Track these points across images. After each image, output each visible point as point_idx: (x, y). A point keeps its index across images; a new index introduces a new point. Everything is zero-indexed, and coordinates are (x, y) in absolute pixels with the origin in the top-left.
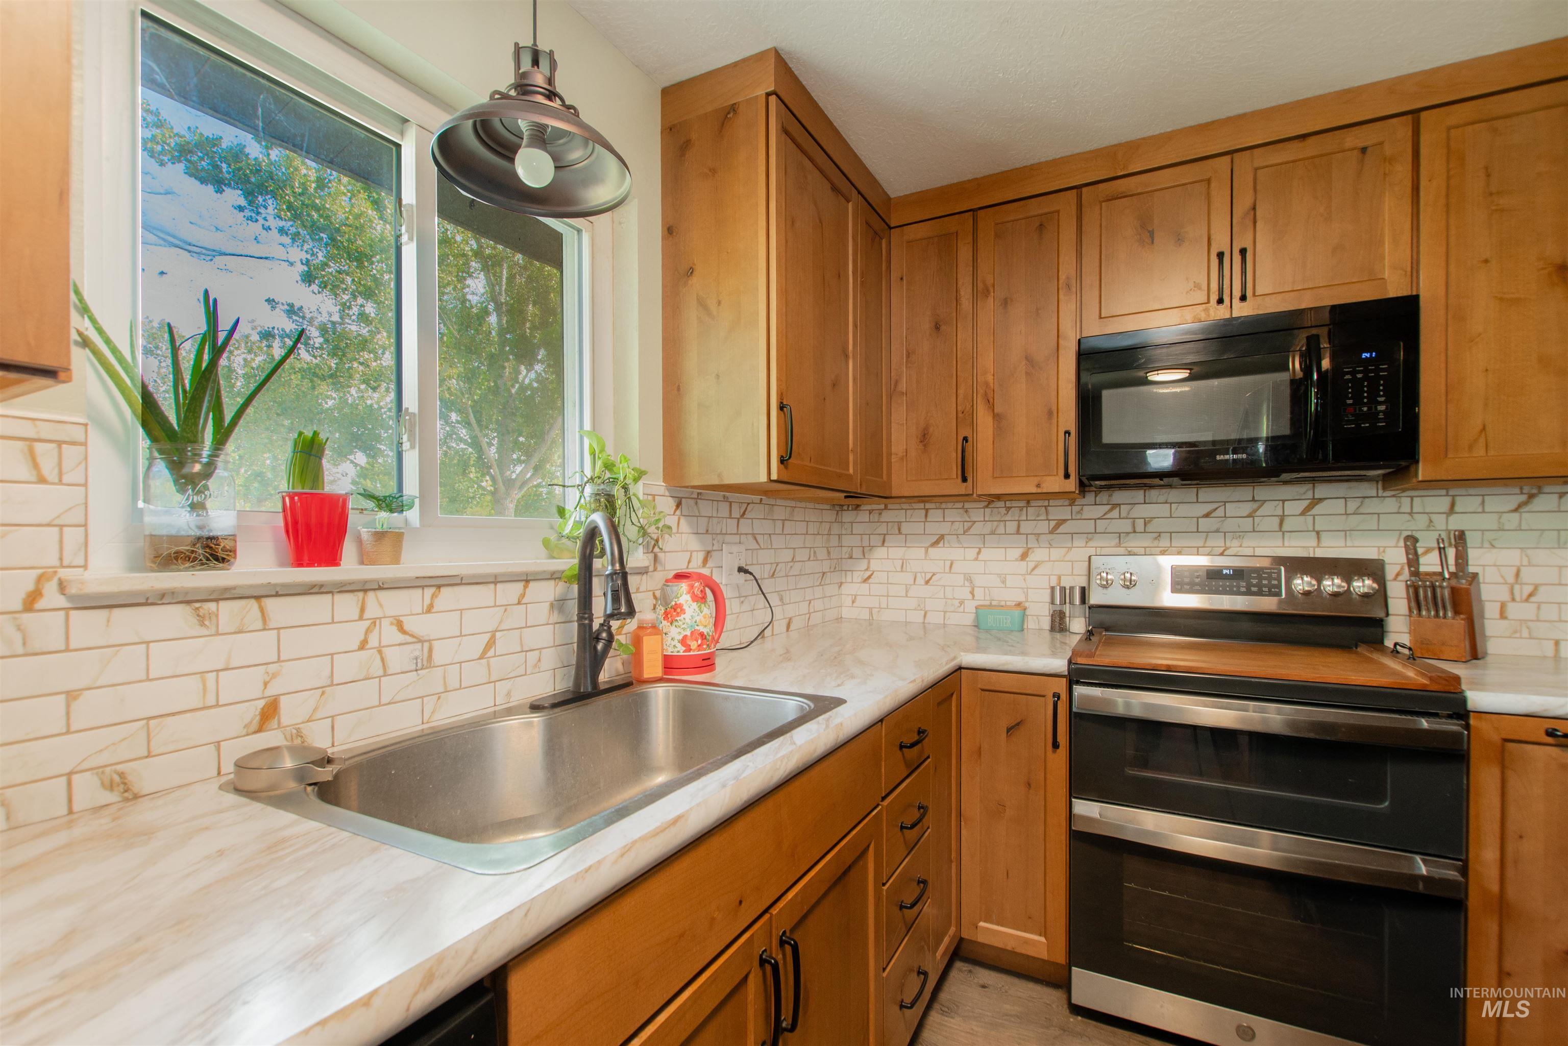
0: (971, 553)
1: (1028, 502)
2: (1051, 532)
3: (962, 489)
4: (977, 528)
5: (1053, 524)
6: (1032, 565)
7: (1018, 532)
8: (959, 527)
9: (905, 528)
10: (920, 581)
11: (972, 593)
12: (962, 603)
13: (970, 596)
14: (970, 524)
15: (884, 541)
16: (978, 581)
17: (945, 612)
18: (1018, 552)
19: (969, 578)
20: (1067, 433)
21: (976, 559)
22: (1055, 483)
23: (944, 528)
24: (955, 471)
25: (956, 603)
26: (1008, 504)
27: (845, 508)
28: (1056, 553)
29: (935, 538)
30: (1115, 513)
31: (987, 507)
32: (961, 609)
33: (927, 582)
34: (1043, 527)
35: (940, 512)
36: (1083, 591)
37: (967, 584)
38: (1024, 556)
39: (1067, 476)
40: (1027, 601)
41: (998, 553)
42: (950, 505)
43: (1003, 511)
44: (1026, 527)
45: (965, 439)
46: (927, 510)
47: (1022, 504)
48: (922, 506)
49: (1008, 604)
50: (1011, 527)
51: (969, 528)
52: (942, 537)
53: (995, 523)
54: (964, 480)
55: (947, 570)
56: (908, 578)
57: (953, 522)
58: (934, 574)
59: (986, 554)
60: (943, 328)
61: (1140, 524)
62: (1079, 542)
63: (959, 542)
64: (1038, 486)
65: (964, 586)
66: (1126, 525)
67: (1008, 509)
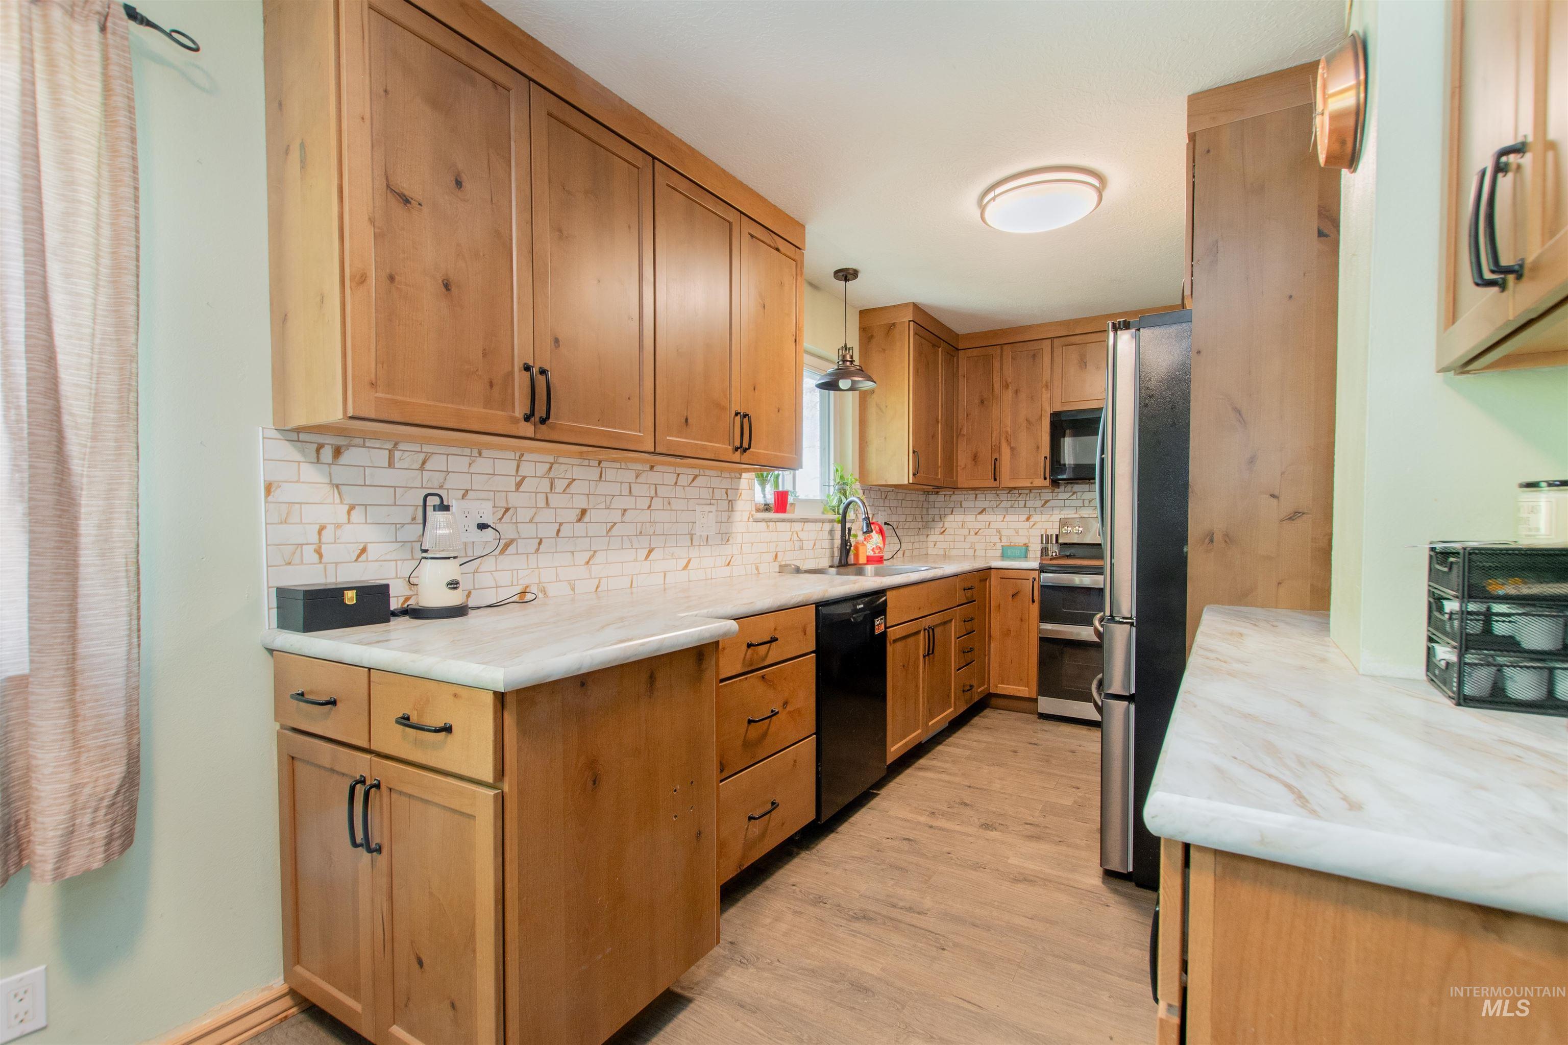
0: (1000, 518)
1: (1030, 490)
2: (1042, 506)
3: (994, 484)
4: (1003, 504)
5: (1043, 502)
6: (1032, 524)
7: (1025, 506)
8: (994, 504)
9: (964, 504)
10: (972, 533)
11: (1000, 539)
12: (995, 544)
13: (999, 541)
14: (1000, 502)
15: (952, 511)
16: (1004, 533)
17: (986, 550)
18: (1024, 517)
19: (998, 531)
20: (1046, 458)
21: (1003, 521)
22: (1040, 482)
23: (986, 504)
24: (991, 475)
25: (992, 544)
26: (1020, 492)
27: (930, 493)
28: (1044, 517)
29: (981, 510)
30: (1074, 497)
31: (1009, 493)
32: (995, 548)
33: (976, 534)
34: (1038, 503)
35: (984, 495)
36: (1057, 536)
37: (998, 534)
38: (1028, 519)
39: (1045, 479)
40: (1029, 543)
41: (1015, 518)
42: (989, 492)
43: (1017, 495)
44: (1029, 504)
45: (996, 459)
46: (976, 495)
47: (1028, 491)
48: (974, 492)
49: (1020, 544)
50: (1022, 503)
51: (999, 505)
52: (984, 509)
53: (1013, 502)
54: (995, 480)
55: (987, 527)
56: (966, 532)
57: (990, 501)
58: (980, 529)
59: (1008, 518)
60: (985, 402)
61: (1086, 502)
62: (1056, 511)
63: (994, 512)
64: (1031, 483)
65: (996, 535)
66: (1080, 503)
67: (1020, 494)
